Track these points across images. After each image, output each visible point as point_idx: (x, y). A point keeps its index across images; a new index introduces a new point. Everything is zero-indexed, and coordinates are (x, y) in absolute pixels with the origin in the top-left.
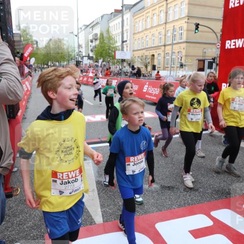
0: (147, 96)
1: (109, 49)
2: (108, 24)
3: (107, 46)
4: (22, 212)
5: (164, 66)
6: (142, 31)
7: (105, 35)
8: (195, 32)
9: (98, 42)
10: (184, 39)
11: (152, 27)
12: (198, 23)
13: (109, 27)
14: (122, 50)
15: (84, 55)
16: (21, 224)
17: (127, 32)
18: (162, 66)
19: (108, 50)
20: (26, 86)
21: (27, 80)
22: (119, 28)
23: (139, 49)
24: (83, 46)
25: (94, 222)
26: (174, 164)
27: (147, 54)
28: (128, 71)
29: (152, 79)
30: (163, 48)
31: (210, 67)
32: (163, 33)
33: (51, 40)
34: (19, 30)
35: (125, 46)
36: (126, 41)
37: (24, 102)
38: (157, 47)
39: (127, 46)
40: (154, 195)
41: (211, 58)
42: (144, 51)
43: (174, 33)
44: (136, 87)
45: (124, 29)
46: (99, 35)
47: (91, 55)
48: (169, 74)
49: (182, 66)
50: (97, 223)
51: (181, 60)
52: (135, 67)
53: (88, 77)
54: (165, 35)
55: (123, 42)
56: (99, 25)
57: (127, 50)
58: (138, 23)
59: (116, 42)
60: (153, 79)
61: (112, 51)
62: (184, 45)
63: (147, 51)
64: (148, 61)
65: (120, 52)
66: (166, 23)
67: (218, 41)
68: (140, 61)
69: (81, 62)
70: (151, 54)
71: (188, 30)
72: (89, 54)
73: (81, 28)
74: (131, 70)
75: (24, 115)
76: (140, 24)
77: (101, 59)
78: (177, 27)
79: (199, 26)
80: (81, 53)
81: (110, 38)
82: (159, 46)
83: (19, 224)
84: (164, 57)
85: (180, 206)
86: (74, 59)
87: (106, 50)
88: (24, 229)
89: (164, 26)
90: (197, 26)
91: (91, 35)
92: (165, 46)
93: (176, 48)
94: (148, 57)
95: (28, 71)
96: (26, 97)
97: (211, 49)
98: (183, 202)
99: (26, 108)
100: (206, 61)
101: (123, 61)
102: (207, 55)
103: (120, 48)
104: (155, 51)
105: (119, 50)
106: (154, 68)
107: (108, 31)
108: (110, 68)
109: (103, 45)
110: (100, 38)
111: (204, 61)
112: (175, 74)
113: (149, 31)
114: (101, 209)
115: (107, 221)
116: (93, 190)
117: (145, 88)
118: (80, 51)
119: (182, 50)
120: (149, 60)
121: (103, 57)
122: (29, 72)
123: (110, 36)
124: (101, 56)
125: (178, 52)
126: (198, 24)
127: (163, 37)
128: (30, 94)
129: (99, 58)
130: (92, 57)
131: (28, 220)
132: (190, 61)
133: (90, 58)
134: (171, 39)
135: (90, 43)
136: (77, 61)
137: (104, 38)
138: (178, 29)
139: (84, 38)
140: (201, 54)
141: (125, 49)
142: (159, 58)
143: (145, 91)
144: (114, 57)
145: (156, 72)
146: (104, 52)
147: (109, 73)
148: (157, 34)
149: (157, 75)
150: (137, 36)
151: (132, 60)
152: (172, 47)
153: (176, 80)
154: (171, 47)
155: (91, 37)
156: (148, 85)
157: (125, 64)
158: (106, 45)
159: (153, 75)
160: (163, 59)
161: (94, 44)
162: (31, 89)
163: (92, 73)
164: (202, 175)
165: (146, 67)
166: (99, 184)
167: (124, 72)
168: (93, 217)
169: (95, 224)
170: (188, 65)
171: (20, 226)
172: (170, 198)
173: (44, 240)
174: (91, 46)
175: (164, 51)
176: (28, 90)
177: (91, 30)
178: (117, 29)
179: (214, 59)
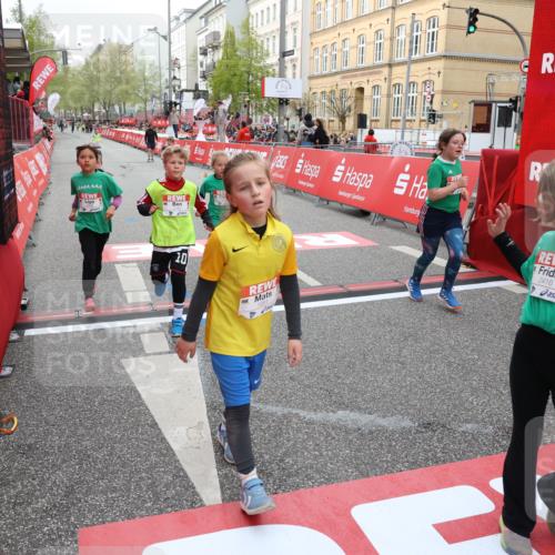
0: (341, 193)
1: (249, 73)
2: (248, 7)
3: (244, 65)
4: (22, 473)
5: (387, 120)
6: (334, 27)
7: (239, 36)
8: (469, 32)
9: (219, 55)
10: (440, 50)
11: (358, 18)
12: (475, 7)
13: (249, 14)
14: (282, 74)
15: (184, 86)
16: (20, 504)
17: (295, 29)
18: (382, 117)
19: (246, 75)
20: (36, 163)
21: (40, 150)
22: (274, 18)
23: (324, 72)
24: (183, 63)
25: (201, 500)
26: (402, 363)
27: (346, 87)
28: (295, 130)
29: (354, 150)
30: (386, 71)
31: (505, 121)
32: (387, 33)
33: (100, 48)
34: (21, 21)
35: (289, 65)
36: (292, 53)
37: (31, 205)
38: (369, 68)
39: (294, 66)
40: (350, 437)
41: (508, 99)
42: (338, 78)
43: (415, 34)
44: (313, 171)
45: (288, 22)
46: (222, 38)
47: (202, 87)
48: (399, 138)
49: (433, 117)
50: (207, 502)
51: (431, 102)
52: (314, 119)
53: (194, 145)
54: (392, 39)
55: (284, 54)
56: (223, 11)
57: (294, 74)
58: (322, 6)
59: (268, 55)
60: (359, 150)
61: (257, 78)
62: (440, 64)
63: (344, 78)
64: (347, 104)
65: (277, 79)
66: (393, 8)
67: (526, 54)
68: (328, 104)
69: (176, 104)
70: (357, 86)
71: (449, 27)
72: (197, 85)
73: (177, 18)
74: (303, 126)
75: (30, 237)
76: (330, 9)
77: (226, 97)
78: (422, 18)
79: (478, 16)
80: (176, 82)
81: (251, 45)
82: (374, 67)
83: (15, 504)
84: (389, 96)
85: (414, 465)
86: (159, 98)
87: (241, 76)
88: (27, 515)
89: (390, 17)
90: (474, 15)
91: (203, 36)
92: (390, 65)
93: (419, 72)
94: (349, 94)
95: (42, 127)
96: (35, 192)
97: (509, 74)
98: (421, 457)
99: (37, 220)
100: (494, 105)
101: (283, 102)
102: (497, 89)
103: (277, 68)
104: (365, 79)
105: (273, 76)
106: (362, 121)
107: (246, 27)
108: (250, 121)
109: (232, 62)
110: (226, 45)
111: (489, 105)
112: (415, 138)
113: (349, 29)
114: (219, 470)
115: (233, 500)
116: (200, 423)
117: (336, 173)
118: (175, 78)
119: (434, 78)
120: (350, 103)
121: (231, 92)
122: (45, 128)
123: (251, 39)
124: (228, 90)
125: (425, 82)
126: (477, 11)
127: (387, 45)
128: (48, 183)
129: (222, 94)
130: (205, 92)
131: (38, 493)
132: (455, 105)
133: (198, 94)
134: (407, 48)
135: (200, 58)
136: (165, 103)
137: (237, 45)
138: (424, 22)
139: (184, 43)
140: (482, 88)
141: (289, 72)
142: (376, 97)
143: (335, 179)
144: (261, 94)
145: (366, 132)
146: (235, 80)
147: (247, 134)
148: (370, 35)
149: (367, 140)
150: (320, 40)
151: (307, 102)
152: (409, 68)
153: (416, 154)
154: (405, 68)
155: (201, 41)
156: (346, 165)
157: (289, 111)
158: (241, 62)
159: (359, 140)
160: (384, 100)
161: (208, 60)
162: (49, 172)
163: (204, 132)
164: (474, 391)
165: (343, 119)
166: (215, 409)
167: (286, 132)
168: (198, 490)
169: (202, 505)
170: (449, 115)
171: (18, 508)
172: (390, 446)
173: (76, 542)
174: (202, 66)
175: (388, 79)
176: (40, 174)
177: (203, 24)
178: (268, 21)
179: (514, 101)
